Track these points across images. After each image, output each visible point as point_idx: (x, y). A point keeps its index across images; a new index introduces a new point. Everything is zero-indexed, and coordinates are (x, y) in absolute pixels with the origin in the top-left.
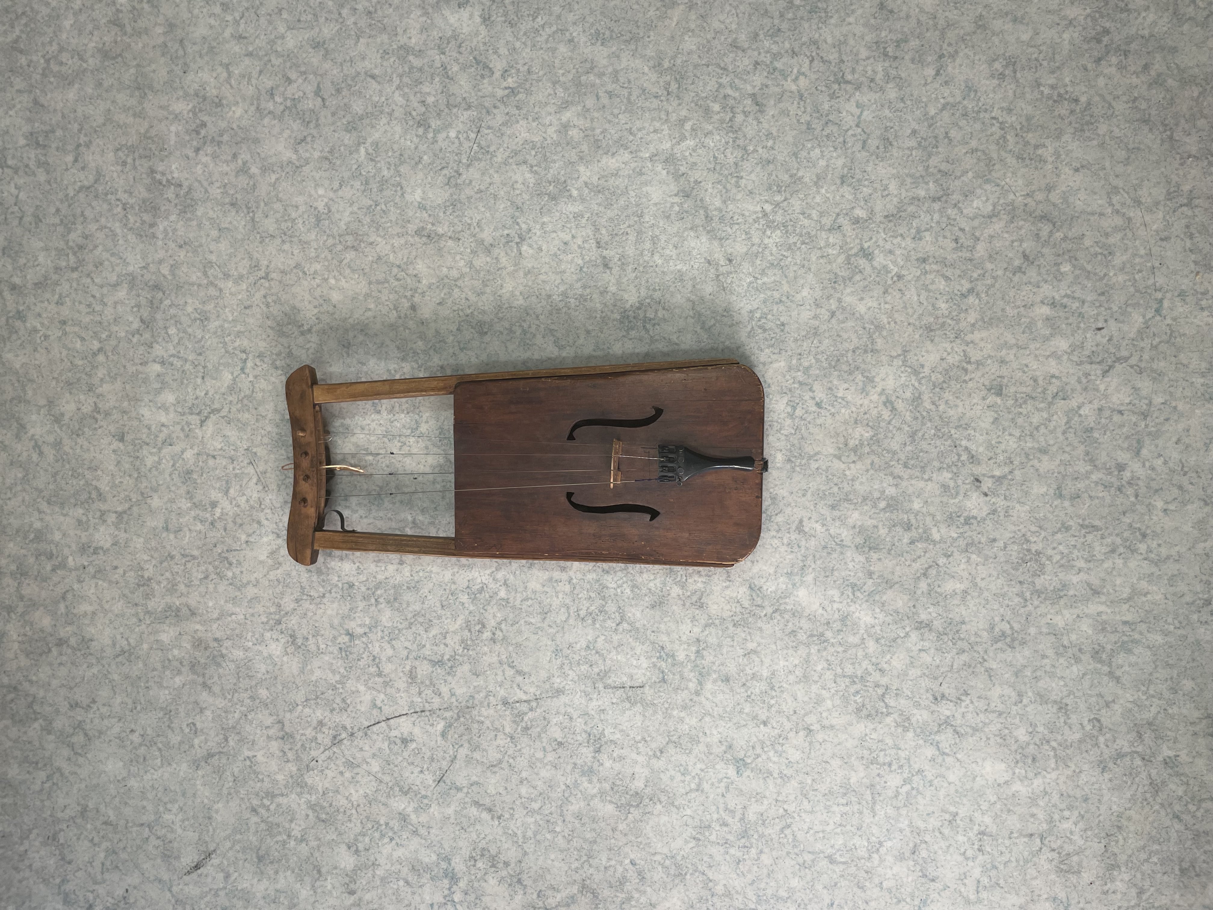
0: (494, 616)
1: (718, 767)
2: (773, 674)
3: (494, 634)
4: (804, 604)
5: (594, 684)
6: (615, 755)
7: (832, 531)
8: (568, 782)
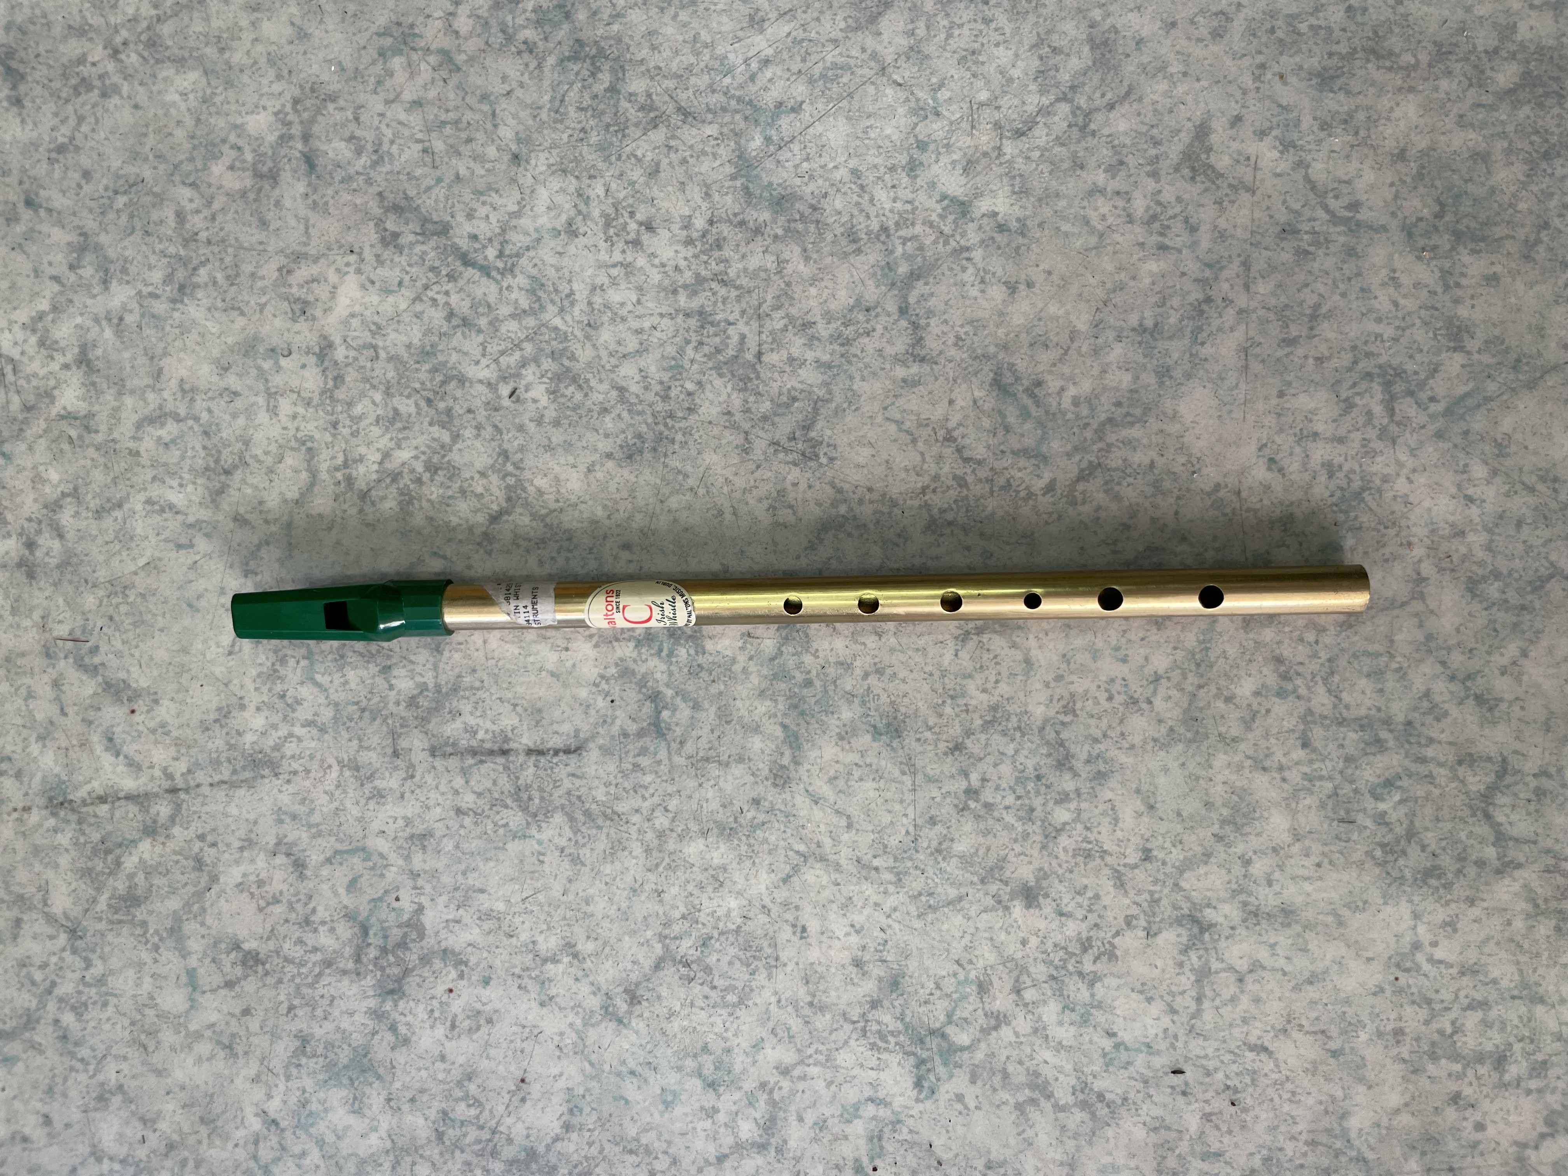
0: (37, 480)
1: (844, 1058)
2: (1069, 709)
3: (31, 545)
4: (1199, 445)
5: (394, 735)
6: (457, 1006)
7: (1318, 170)
8: (274, 1106)
